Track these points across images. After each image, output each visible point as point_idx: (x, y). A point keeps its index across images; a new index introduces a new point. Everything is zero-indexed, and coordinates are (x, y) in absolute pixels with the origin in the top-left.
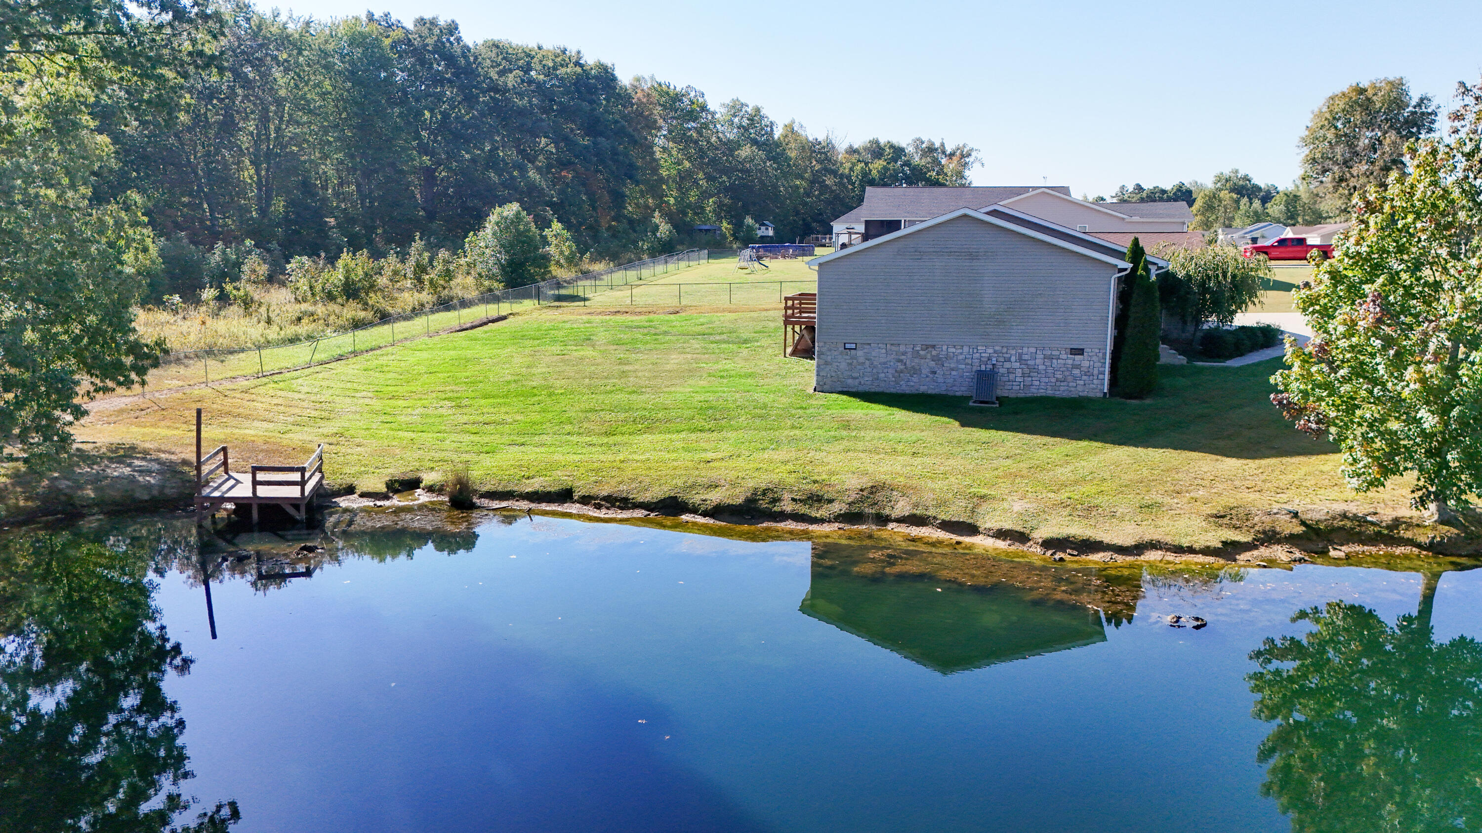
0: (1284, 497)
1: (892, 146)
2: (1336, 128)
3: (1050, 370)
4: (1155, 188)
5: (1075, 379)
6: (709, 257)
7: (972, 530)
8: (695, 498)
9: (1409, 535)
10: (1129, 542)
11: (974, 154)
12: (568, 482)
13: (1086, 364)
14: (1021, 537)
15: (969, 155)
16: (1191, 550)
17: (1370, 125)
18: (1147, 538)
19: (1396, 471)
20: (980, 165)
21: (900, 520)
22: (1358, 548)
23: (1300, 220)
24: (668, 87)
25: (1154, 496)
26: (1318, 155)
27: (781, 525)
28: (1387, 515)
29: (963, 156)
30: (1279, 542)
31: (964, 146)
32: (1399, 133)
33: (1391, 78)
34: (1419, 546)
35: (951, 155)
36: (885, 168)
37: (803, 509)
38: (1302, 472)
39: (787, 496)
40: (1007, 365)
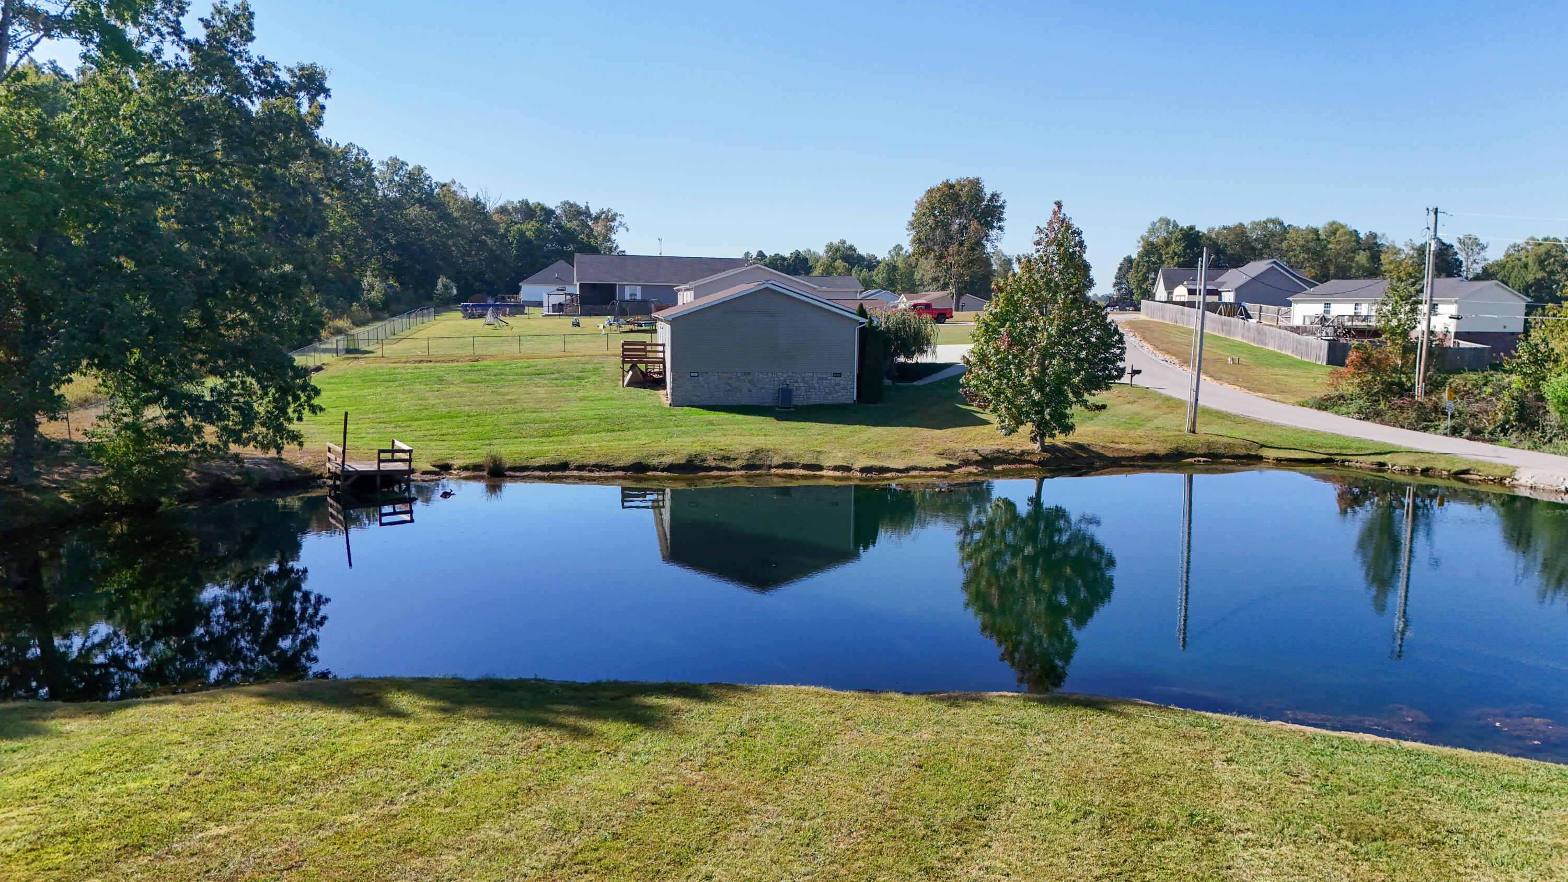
0: (969, 445)
1: (543, 209)
2: (934, 215)
3: (822, 387)
4: (776, 255)
5: (837, 392)
6: (437, 313)
7: (821, 468)
8: (655, 462)
9: (1029, 458)
10: (902, 467)
11: (618, 218)
12: (563, 459)
13: (842, 382)
14: (848, 469)
15: (614, 220)
16: (932, 469)
17: (958, 214)
18: (910, 465)
19: (1022, 423)
20: (625, 229)
21: (777, 467)
22: (1007, 466)
23: (899, 287)
24: (330, 143)
25: (906, 447)
26: (923, 238)
27: (712, 473)
28: (1018, 449)
29: (608, 218)
30: (971, 465)
31: (609, 211)
32: (979, 221)
33: (971, 178)
34: (1034, 463)
35: (597, 219)
36: (538, 229)
37: (722, 464)
38: (974, 433)
39: (710, 458)
40: (796, 384)
